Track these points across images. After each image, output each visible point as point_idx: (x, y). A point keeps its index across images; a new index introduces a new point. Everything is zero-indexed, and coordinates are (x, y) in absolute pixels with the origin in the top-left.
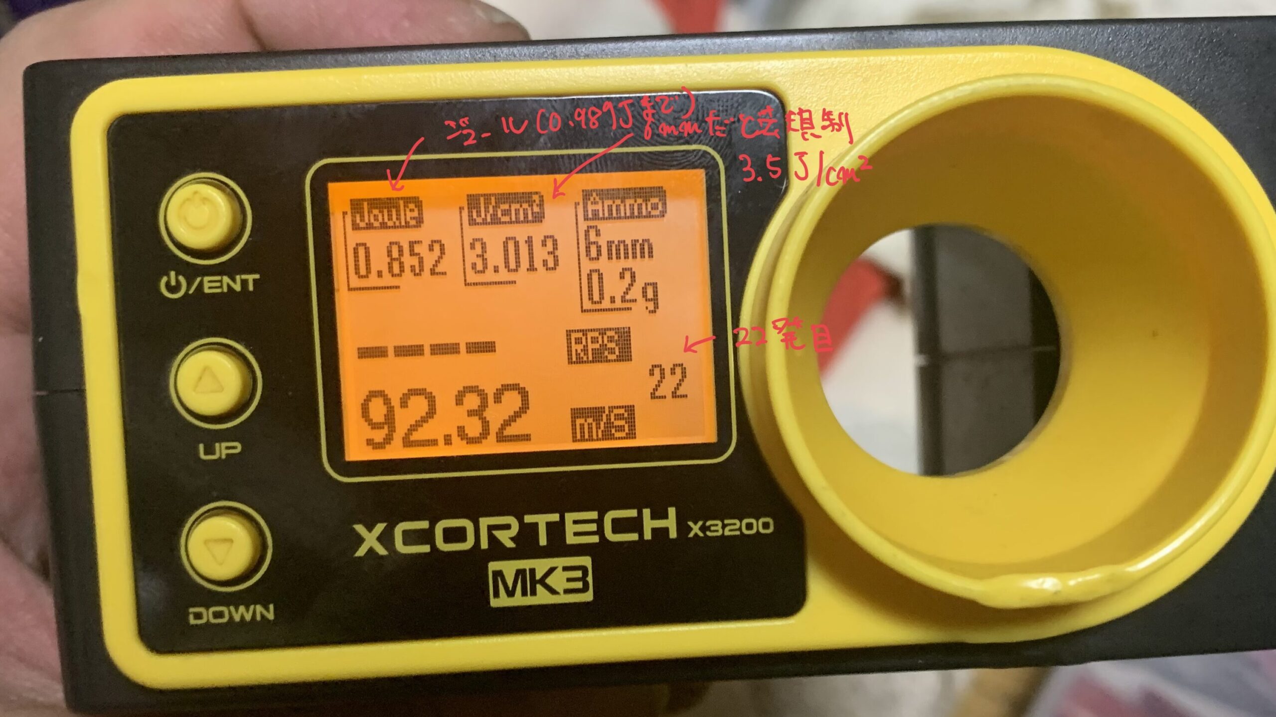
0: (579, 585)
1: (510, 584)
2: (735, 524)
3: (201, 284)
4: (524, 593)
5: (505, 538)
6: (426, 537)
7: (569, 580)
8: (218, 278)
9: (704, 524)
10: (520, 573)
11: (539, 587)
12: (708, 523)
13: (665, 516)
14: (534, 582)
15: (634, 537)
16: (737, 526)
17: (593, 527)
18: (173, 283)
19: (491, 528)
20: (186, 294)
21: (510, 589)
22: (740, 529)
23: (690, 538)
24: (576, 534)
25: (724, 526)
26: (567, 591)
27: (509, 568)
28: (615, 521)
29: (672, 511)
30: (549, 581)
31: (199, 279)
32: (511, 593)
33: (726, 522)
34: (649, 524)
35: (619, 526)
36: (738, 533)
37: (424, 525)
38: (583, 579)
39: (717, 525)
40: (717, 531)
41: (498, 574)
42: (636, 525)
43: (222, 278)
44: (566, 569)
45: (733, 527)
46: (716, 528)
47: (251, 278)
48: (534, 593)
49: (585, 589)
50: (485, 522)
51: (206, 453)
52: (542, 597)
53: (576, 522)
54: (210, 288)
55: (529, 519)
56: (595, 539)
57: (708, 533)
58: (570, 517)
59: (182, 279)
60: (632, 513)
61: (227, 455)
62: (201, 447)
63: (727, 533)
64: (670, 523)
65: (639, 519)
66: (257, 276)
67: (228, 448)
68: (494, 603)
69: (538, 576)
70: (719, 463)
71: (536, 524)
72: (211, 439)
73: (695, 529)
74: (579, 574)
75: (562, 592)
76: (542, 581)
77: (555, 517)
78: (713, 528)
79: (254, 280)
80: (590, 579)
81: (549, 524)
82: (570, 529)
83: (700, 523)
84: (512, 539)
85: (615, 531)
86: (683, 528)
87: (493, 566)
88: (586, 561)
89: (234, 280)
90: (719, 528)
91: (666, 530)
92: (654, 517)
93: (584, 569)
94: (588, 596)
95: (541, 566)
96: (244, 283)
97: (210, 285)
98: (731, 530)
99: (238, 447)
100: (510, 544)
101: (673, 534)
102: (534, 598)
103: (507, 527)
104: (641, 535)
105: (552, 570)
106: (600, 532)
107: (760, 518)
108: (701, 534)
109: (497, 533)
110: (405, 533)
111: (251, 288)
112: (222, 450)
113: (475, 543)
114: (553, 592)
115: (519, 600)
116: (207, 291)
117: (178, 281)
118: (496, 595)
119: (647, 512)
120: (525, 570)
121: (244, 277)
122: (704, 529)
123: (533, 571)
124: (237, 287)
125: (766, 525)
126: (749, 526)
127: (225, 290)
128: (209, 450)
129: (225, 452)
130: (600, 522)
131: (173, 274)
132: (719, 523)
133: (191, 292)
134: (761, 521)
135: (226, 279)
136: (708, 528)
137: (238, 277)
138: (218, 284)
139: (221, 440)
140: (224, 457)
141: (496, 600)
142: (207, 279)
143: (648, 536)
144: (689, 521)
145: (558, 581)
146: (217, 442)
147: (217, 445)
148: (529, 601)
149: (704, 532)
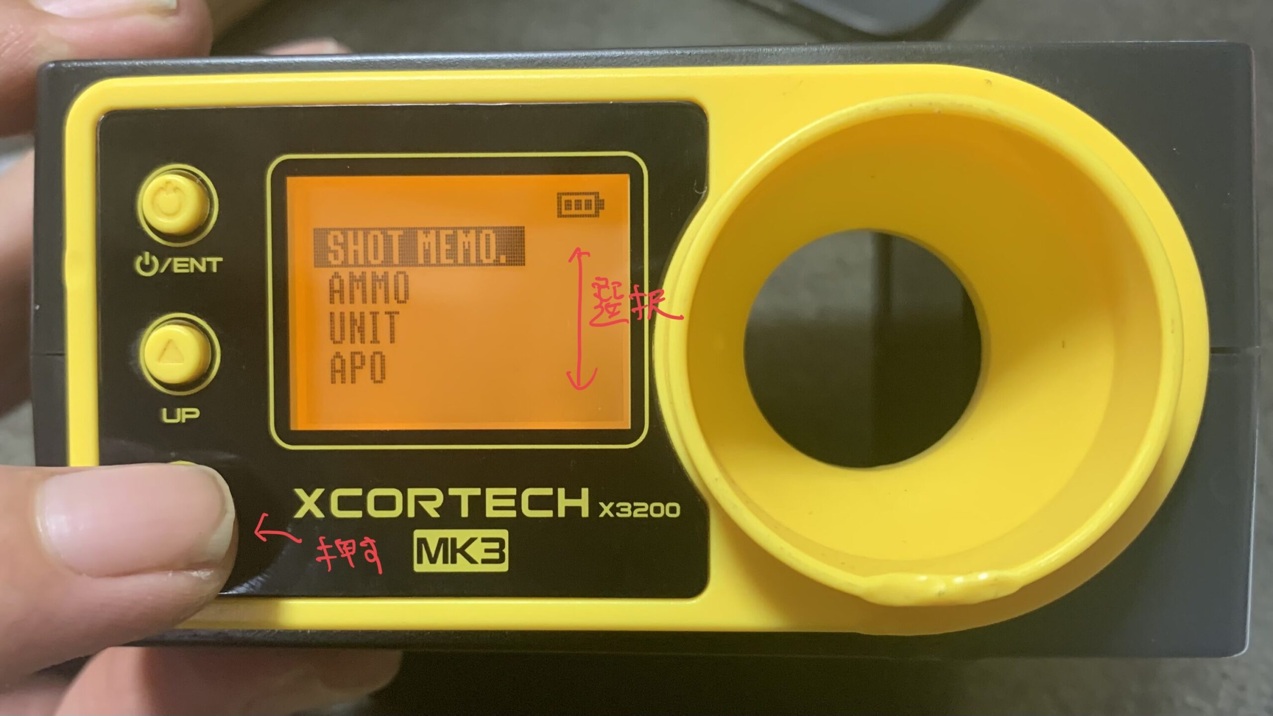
0: (496, 556)
1: (433, 552)
2: (643, 507)
3: (171, 265)
4: (445, 561)
5: (431, 508)
6: (358, 503)
7: (487, 551)
8: (186, 259)
9: (615, 505)
10: (443, 541)
11: (459, 555)
12: (618, 505)
13: (579, 496)
14: (455, 551)
15: (549, 514)
16: (646, 509)
17: (511, 503)
18: (147, 263)
19: (418, 498)
20: (158, 273)
21: (433, 556)
22: (648, 512)
23: (601, 518)
24: (495, 508)
25: (633, 509)
26: (484, 561)
27: (433, 536)
28: (531, 498)
29: (585, 492)
30: (467, 550)
31: (169, 260)
32: (433, 560)
33: (636, 504)
34: (563, 503)
35: (536, 503)
36: (646, 516)
37: (358, 492)
38: (500, 551)
39: (626, 507)
40: (627, 513)
41: (423, 541)
42: (550, 503)
43: (190, 260)
44: (484, 540)
45: (641, 510)
46: (626, 510)
47: (215, 260)
48: (454, 561)
49: (501, 560)
50: (412, 493)
51: (168, 417)
52: (462, 566)
53: (495, 497)
54: (179, 268)
55: (452, 492)
56: (513, 514)
57: (618, 515)
58: (490, 492)
59: (154, 259)
60: (549, 491)
61: (187, 419)
62: (165, 411)
63: (636, 515)
64: (583, 503)
65: (554, 499)
66: (221, 259)
67: (187, 413)
68: (418, 568)
69: (459, 546)
70: (630, 449)
71: (458, 498)
72: (173, 404)
73: (606, 510)
74: (496, 545)
75: (479, 561)
76: (462, 551)
77: (477, 492)
78: (622, 510)
79: (218, 263)
80: (506, 551)
81: (471, 498)
82: (490, 503)
83: (611, 504)
84: (437, 510)
85: (531, 507)
86: (595, 508)
87: (418, 534)
88: (504, 534)
89: (200, 263)
90: (629, 510)
91: (578, 509)
92: (567, 496)
93: (501, 541)
94: (504, 567)
95: (461, 536)
96: (209, 264)
97: (179, 265)
98: (639, 513)
99: (196, 413)
100: (435, 515)
101: (585, 513)
102: (454, 565)
103: (433, 498)
104: (556, 512)
105: (472, 540)
106: (518, 507)
107: (668, 502)
108: (611, 515)
109: (423, 503)
110: (341, 499)
111: (215, 270)
112: (183, 415)
113: (403, 511)
114: (472, 561)
115: (440, 567)
116: (176, 271)
117: (151, 261)
118: (420, 561)
119: (561, 492)
120: (447, 539)
121: (209, 259)
122: (614, 510)
123: (454, 541)
124: (203, 269)
125: (673, 510)
126: (657, 510)
127: (192, 270)
128: (171, 415)
129: (185, 417)
130: (518, 498)
131: (147, 254)
132: (629, 505)
133: (162, 271)
134: (669, 505)
135: (193, 261)
136: (618, 510)
137: (204, 260)
138: (186, 265)
139: (182, 406)
140: (184, 421)
141: (420, 565)
142: (176, 260)
143: (561, 513)
144: (601, 501)
145: (477, 551)
146: (179, 407)
147: (179, 410)
148: (450, 568)
149: (614, 514)
